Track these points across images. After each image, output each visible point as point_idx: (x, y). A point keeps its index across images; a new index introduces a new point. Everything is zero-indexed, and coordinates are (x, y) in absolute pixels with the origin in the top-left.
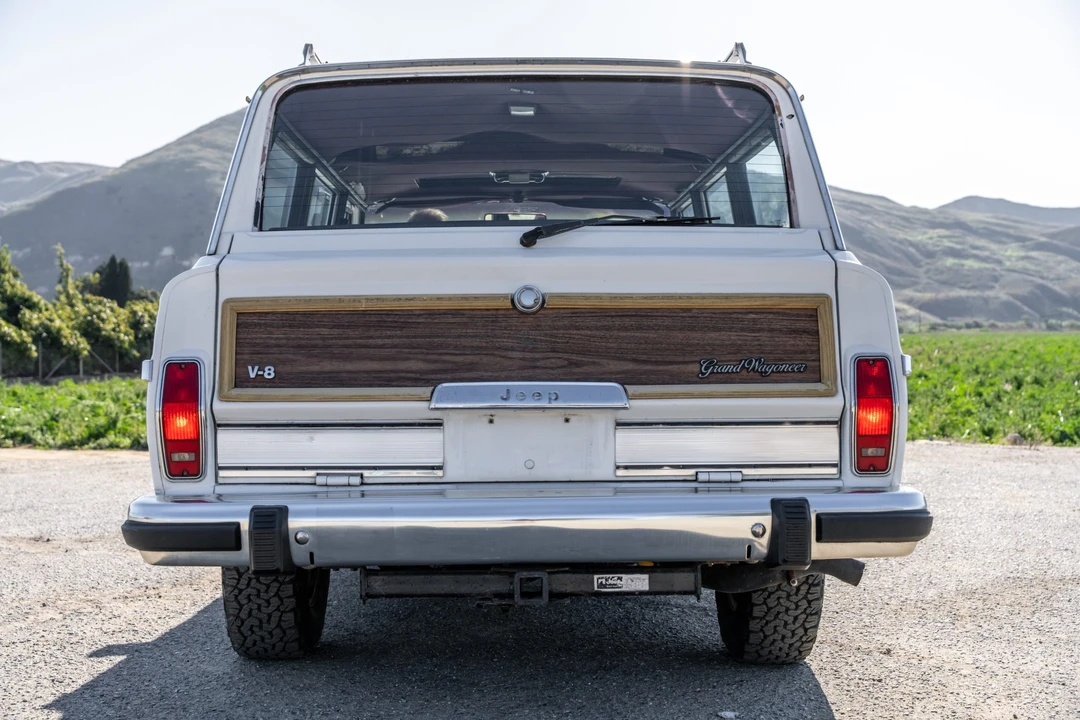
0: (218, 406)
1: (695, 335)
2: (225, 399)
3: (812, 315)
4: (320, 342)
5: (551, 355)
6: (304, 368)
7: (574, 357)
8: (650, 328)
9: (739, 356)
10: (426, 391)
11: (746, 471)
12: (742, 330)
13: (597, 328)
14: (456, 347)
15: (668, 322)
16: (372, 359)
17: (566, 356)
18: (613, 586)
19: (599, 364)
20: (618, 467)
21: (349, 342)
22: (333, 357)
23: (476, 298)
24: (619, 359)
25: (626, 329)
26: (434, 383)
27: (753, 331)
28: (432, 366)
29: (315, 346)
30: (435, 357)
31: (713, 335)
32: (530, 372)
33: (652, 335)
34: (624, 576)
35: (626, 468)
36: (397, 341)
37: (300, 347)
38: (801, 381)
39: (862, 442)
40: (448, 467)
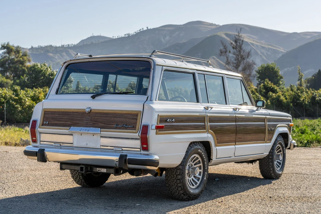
0: (39, 129)
1: (115, 119)
2: (40, 128)
3: (137, 115)
4: (55, 117)
5: (91, 122)
6: (52, 123)
7: (94, 122)
8: (108, 117)
9: (122, 124)
10: (68, 128)
11: (123, 148)
12: (124, 118)
13: (99, 117)
14: (76, 119)
15: (111, 116)
16: (62, 121)
17: (93, 122)
18: (100, 171)
19: (98, 124)
20: (101, 146)
21: (60, 118)
22: (57, 121)
23: (80, 109)
24: (102, 123)
25: (104, 117)
26: (71, 126)
27: (126, 118)
28: (72, 123)
29: (55, 118)
30: (72, 121)
31: (119, 119)
32: (86, 125)
33: (108, 118)
34: (102, 169)
35: (102, 146)
36: (67, 118)
37: (52, 118)
38: (133, 130)
39: (142, 143)
40: (74, 144)
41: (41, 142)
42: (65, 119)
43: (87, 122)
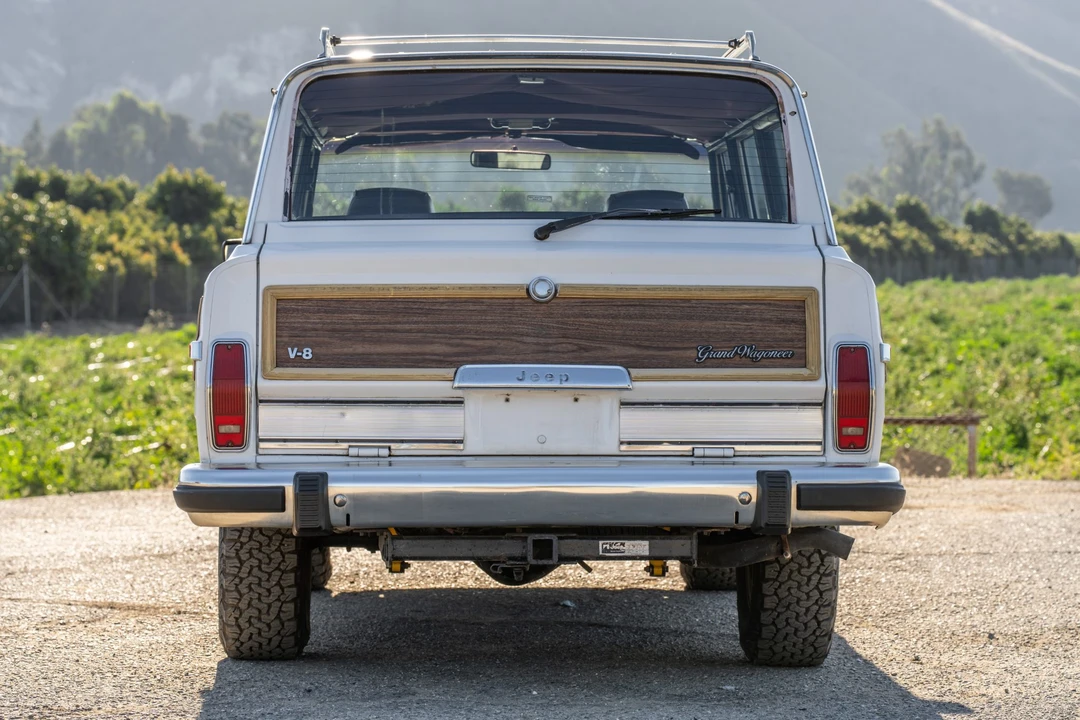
0: (263, 384)
1: (693, 323)
2: (268, 377)
3: (800, 306)
4: (352, 326)
5: (564, 340)
6: (339, 351)
7: (583, 343)
8: (651, 317)
9: (733, 343)
10: (449, 372)
11: (737, 448)
12: (736, 319)
13: (604, 316)
14: (476, 332)
15: (668, 311)
16: (400, 342)
17: (576, 341)
18: (617, 551)
19: (605, 349)
20: (622, 443)
21: (379, 327)
22: (364, 340)
23: (495, 287)
24: (624, 345)
25: (630, 317)
26: (457, 365)
27: (746, 320)
28: (455, 349)
29: (349, 330)
30: (458, 341)
31: (709, 324)
32: (543, 356)
33: (653, 323)
34: (627, 543)
35: (629, 443)
36: (422, 326)
37: (334, 330)
38: (788, 366)
39: (843, 420)
40: (467, 442)
41: (262, 445)
42: (409, 331)
43: (542, 340)
